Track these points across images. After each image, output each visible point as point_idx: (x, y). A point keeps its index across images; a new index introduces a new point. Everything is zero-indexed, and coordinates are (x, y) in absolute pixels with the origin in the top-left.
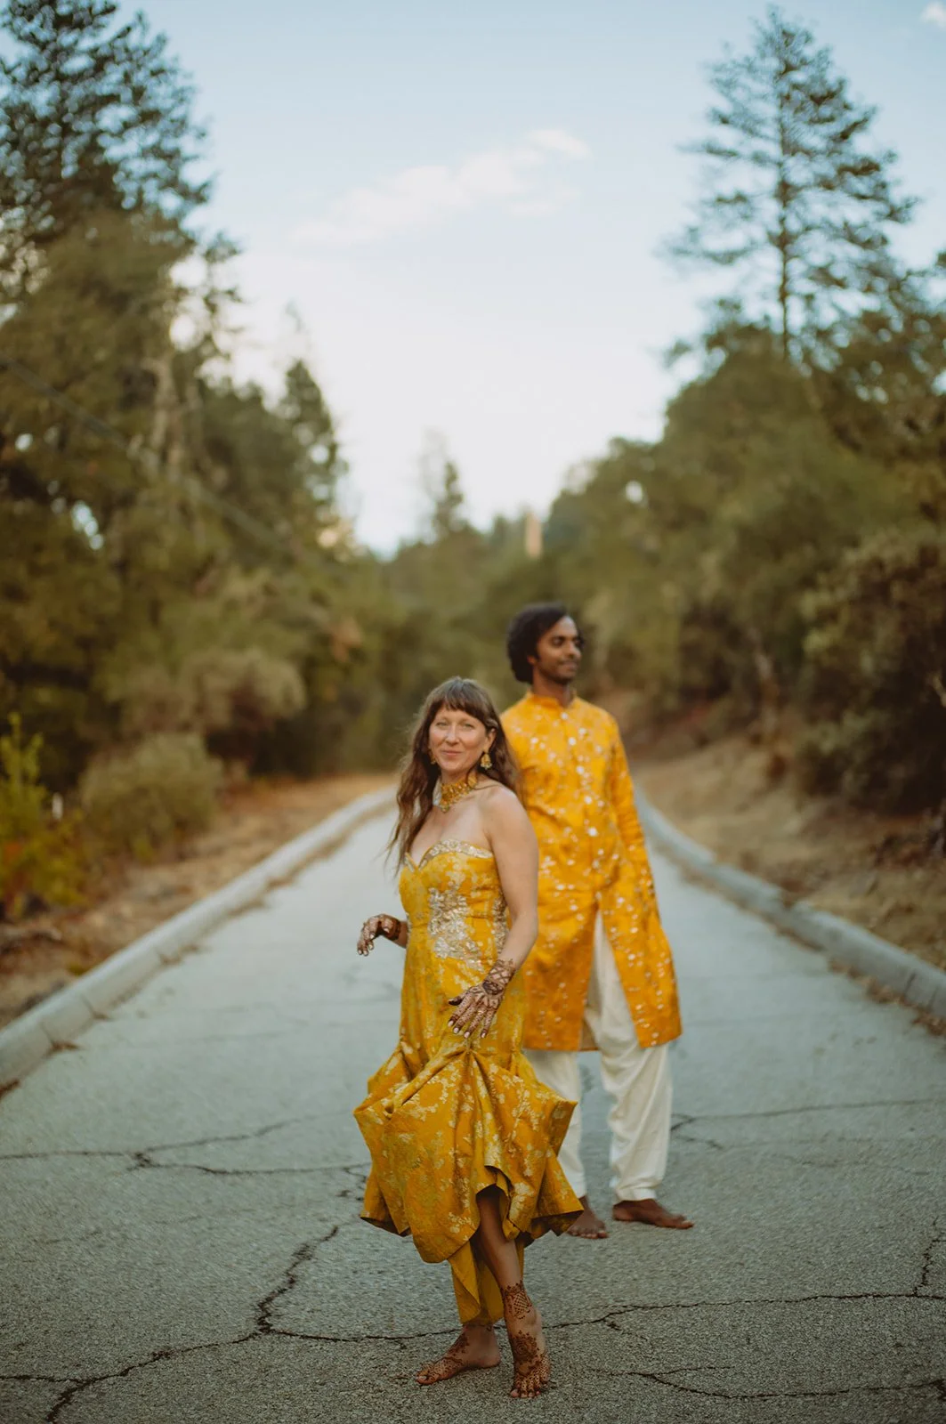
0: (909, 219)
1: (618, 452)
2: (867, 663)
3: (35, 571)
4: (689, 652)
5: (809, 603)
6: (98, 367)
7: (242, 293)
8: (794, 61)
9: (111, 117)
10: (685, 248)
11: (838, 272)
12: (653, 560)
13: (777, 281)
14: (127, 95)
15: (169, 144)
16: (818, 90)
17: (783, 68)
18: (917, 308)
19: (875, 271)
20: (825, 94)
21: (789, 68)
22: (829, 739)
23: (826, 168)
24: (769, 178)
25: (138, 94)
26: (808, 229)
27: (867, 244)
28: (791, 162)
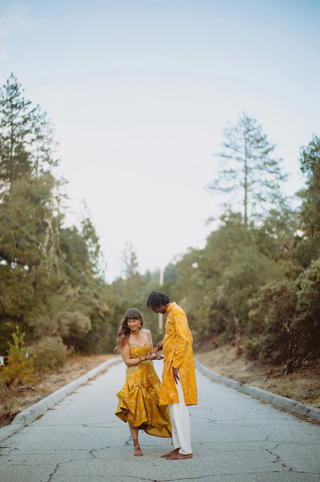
0: (287, 180)
1: (189, 252)
2: (267, 320)
3: (7, 284)
4: (212, 317)
5: (250, 302)
6: (30, 221)
7: (69, 196)
8: (251, 128)
9: (28, 137)
10: (214, 187)
11: (263, 196)
12: (201, 288)
13: (243, 198)
14: (33, 130)
15: (46, 147)
16: (258, 138)
17: (246, 130)
18: (288, 208)
19: (275, 196)
20: (260, 139)
21: (249, 130)
22: (255, 342)
23: (260, 162)
24: (241, 165)
25: (37, 130)
26: (254, 182)
27: (273, 187)
28: (248, 160)
